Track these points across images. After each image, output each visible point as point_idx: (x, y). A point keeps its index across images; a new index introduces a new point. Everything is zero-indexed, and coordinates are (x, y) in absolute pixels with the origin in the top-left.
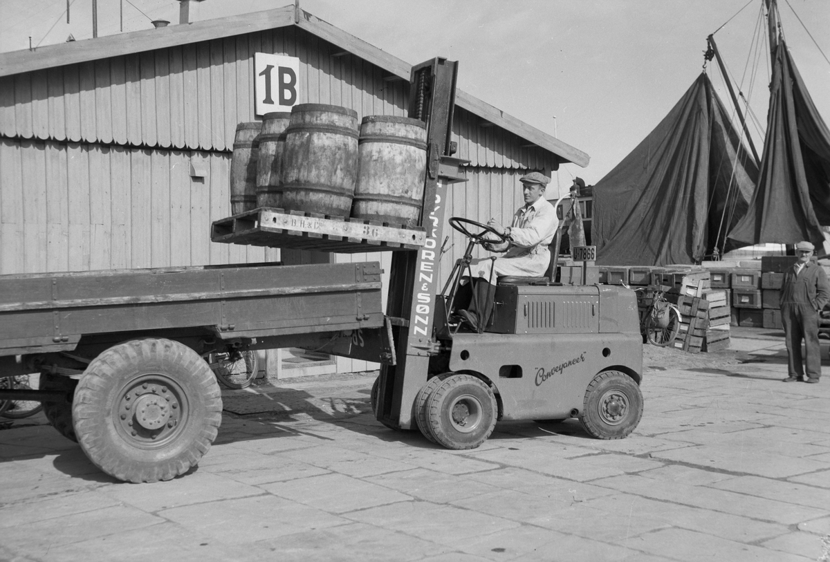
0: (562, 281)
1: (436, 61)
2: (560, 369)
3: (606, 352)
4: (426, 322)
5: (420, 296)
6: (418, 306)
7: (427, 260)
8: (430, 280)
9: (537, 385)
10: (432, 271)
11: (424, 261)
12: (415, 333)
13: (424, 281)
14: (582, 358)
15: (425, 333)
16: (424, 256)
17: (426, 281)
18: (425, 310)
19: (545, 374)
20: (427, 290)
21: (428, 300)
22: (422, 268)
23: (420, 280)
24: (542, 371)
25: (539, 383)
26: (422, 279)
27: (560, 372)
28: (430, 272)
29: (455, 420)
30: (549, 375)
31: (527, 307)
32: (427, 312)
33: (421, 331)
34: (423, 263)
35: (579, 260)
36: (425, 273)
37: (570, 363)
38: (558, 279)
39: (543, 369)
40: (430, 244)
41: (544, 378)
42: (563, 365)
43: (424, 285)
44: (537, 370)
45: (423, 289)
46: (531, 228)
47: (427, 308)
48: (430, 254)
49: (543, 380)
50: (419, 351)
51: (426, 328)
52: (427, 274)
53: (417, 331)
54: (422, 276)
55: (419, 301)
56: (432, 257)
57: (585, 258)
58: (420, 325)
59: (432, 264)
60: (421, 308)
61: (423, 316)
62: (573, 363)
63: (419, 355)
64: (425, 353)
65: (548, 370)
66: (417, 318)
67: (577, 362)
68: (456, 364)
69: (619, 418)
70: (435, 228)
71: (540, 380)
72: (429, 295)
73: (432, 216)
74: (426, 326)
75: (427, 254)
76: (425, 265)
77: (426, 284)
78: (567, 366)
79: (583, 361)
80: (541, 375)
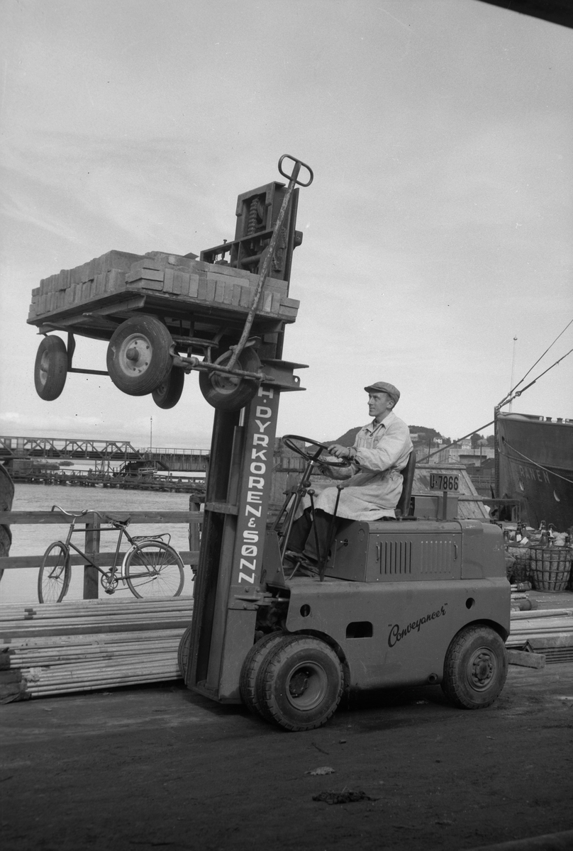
0: (416, 515)
1: (273, 188)
2: (417, 625)
3: (470, 603)
4: (253, 567)
5: (246, 534)
6: (244, 547)
7: (255, 489)
8: (258, 514)
9: (391, 646)
10: (261, 502)
11: (251, 490)
12: (240, 581)
13: (251, 515)
14: (443, 611)
15: (251, 580)
16: (251, 485)
17: (254, 516)
18: (252, 552)
19: (400, 632)
20: (254, 526)
21: (256, 538)
22: (249, 499)
23: (247, 514)
24: (396, 628)
25: (392, 643)
26: (249, 513)
27: (417, 628)
28: (259, 504)
29: (291, 693)
30: (404, 633)
31: (379, 548)
32: (255, 554)
33: (247, 578)
34: (250, 493)
35: (437, 489)
36: (253, 505)
37: (429, 617)
38: (412, 511)
39: (397, 626)
40: (258, 468)
41: (399, 638)
42: (421, 620)
43: (251, 520)
44: (391, 628)
45: (249, 525)
46: (380, 449)
47: (255, 549)
48: (258, 482)
49: (398, 640)
50: (245, 604)
51: (253, 575)
52: (255, 506)
53: (242, 579)
54: (249, 508)
55: (245, 541)
56: (260, 486)
57: (445, 488)
58: (247, 571)
59: (261, 494)
60: (247, 549)
61: (250, 560)
62: (433, 618)
63: (245, 609)
64: (253, 606)
65: (403, 627)
66: (243, 562)
67: (437, 616)
68: (294, 622)
69: (486, 682)
70: (264, 448)
71: (393, 639)
72: (257, 532)
73: (261, 433)
74: (252, 571)
75: (255, 481)
76: (253, 495)
77: (254, 519)
78: (425, 622)
79: (443, 614)
80: (395, 633)
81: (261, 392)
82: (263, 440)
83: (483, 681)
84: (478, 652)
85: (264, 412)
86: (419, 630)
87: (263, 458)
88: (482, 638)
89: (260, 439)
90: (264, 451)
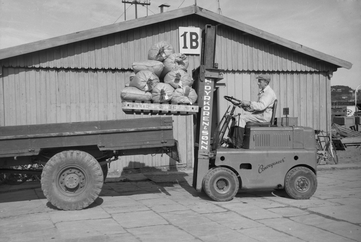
2: (272, 165)
3: (296, 158)
4: (207, 144)
5: (203, 132)
6: (203, 137)
7: (206, 116)
8: (208, 125)
9: (260, 173)
10: (208, 120)
12: (202, 149)
13: (205, 125)
14: (283, 160)
15: (206, 148)
18: (206, 138)
19: (264, 167)
20: (206, 129)
21: (207, 134)
23: (203, 125)
24: (262, 166)
25: (260, 171)
26: (204, 124)
27: (271, 167)
28: (208, 121)
30: (265, 168)
32: (207, 139)
33: (204, 148)
34: (204, 117)
36: (205, 121)
37: (277, 163)
39: (262, 165)
40: (207, 108)
42: (273, 164)
43: (205, 127)
44: (260, 166)
45: (204, 129)
47: (207, 137)
48: (207, 113)
49: (263, 171)
50: (204, 157)
51: (207, 146)
52: (206, 122)
54: (204, 123)
55: (203, 134)
56: (208, 115)
59: (209, 117)
60: (204, 137)
61: (205, 141)
62: (278, 163)
63: (204, 159)
64: (207, 157)
65: (265, 166)
66: (202, 142)
67: (280, 162)
68: (218, 163)
69: (304, 189)
70: (209, 101)
71: (261, 170)
72: (208, 131)
73: (207, 96)
74: (207, 145)
75: (206, 113)
76: (205, 118)
77: (206, 126)
78: (275, 164)
79: (283, 162)
80: (261, 168)
81: (206, 81)
82: (208, 98)
83: (303, 189)
84: (300, 177)
85: (208, 88)
86: (272, 167)
87: (209, 104)
88: (302, 172)
89: (207, 98)
90: (209, 102)
